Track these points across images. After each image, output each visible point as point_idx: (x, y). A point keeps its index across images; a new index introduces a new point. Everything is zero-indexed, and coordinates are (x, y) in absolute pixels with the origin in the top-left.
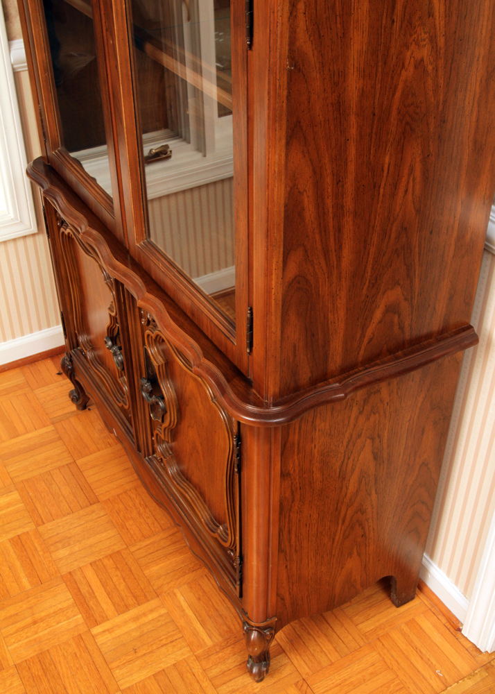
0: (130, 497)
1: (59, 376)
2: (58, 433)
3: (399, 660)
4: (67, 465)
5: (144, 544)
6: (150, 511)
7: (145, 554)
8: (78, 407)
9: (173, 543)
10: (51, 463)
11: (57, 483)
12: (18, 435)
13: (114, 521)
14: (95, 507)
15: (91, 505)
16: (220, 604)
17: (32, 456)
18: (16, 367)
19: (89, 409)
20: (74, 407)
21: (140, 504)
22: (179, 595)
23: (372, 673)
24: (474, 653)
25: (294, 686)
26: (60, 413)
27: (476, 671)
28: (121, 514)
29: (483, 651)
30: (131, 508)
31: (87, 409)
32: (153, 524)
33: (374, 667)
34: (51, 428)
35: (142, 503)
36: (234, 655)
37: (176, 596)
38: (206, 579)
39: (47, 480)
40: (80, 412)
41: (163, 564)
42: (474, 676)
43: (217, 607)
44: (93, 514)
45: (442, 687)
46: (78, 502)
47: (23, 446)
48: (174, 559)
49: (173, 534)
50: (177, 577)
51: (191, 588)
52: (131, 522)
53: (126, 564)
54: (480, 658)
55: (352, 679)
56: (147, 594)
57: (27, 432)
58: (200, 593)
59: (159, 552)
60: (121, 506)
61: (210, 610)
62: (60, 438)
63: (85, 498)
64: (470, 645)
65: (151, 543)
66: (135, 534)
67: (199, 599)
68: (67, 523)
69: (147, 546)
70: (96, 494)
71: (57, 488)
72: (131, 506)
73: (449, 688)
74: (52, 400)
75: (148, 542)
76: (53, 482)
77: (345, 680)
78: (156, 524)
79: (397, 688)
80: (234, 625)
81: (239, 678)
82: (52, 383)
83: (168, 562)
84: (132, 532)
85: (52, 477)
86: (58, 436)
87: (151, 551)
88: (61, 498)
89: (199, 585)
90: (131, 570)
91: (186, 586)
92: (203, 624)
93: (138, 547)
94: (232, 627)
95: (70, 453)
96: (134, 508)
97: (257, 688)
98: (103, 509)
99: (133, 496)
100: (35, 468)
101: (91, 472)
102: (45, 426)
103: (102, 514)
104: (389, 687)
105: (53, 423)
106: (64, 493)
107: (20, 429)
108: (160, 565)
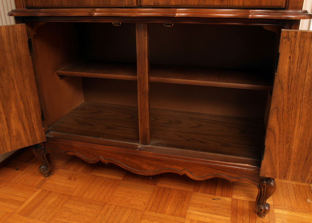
2: (46, 191)
4: (69, 199)
5: (150, 205)
6: (135, 193)
7: (156, 208)
8: (45, 176)
9: (162, 197)
10: (59, 203)
11: (73, 208)
12: (23, 203)
13: (124, 206)
14: (106, 206)
15: (103, 206)
17: (44, 206)
20: (43, 178)
21: (127, 193)
22: (192, 212)
23: (286, 188)
25: (274, 209)
28: (123, 201)
30: (124, 196)
31: (51, 175)
32: (144, 196)
33: (283, 186)
34: (39, 191)
36: (243, 215)
37: (192, 213)
39: (65, 210)
40: (47, 178)
41: (169, 206)
43: (212, 205)
44: (110, 209)
46: (95, 209)
47: (32, 205)
48: (171, 202)
49: (157, 194)
50: (182, 207)
51: (193, 206)
52: (133, 201)
53: (154, 217)
56: (179, 221)
57: (27, 199)
58: (199, 206)
59: (160, 204)
60: (119, 199)
61: (211, 208)
62: (50, 192)
63: (96, 206)
65: (153, 203)
66: (141, 204)
67: (202, 208)
68: (102, 220)
69: (152, 205)
70: (100, 201)
71: (76, 210)
72: (123, 196)
74: (25, 181)
75: (151, 203)
76: (70, 209)
78: (145, 195)
80: (227, 206)
81: (257, 221)
82: (17, 175)
83: (170, 204)
84: (138, 204)
85: (67, 208)
86: (47, 192)
87: (157, 205)
88: (84, 213)
90: (159, 217)
91: (190, 207)
92: (217, 214)
93: (149, 208)
94: (227, 207)
95: (64, 195)
96: (126, 196)
97: (267, 219)
98: (111, 205)
99: (119, 192)
100: (52, 209)
101: (86, 195)
102: (35, 191)
103: (114, 207)
104: (296, 188)
105: (38, 188)
106: (82, 210)
107: (22, 200)
108: (168, 208)
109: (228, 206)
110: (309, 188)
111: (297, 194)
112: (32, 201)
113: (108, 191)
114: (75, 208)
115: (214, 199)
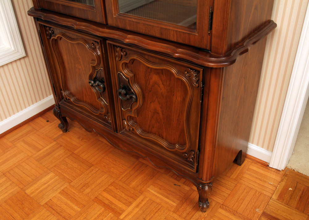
0: (106, 159)
1: (48, 122)
2: (59, 144)
3: (253, 184)
4: (70, 155)
5: (123, 175)
6: (118, 162)
7: (126, 180)
8: (63, 132)
9: (136, 171)
10: (63, 156)
11: (69, 163)
12: (40, 150)
13: (104, 171)
14: (92, 168)
15: (90, 167)
16: (170, 188)
17: (52, 156)
18: (26, 124)
19: (69, 131)
20: (61, 132)
21: (112, 161)
22: (150, 190)
23: (246, 193)
24: (278, 172)
25: (220, 208)
26: (56, 136)
27: (283, 178)
28: (106, 167)
29: (281, 170)
30: (109, 163)
31: (68, 131)
32: (123, 166)
33: (245, 190)
34: (55, 143)
35: (113, 160)
36: (188, 205)
37: (150, 191)
38: (158, 180)
39: (64, 163)
40: (65, 133)
41: (136, 181)
42: (283, 180)
43: (170, 190)
44: (93, 171)
45: (275, 188)
46: (84, 168)
47: (45, 153)
48: (140, 177)
49: (134, 168)
50: (145, 184)
51: (154, 186)
52: (113, 169)
53: (120, 186)
54: (281, 173)
55: (241, 198)
56: (136, 195)
57: (44, 148)
58: (159, 186)
59: (131, 177)
60: (104, 164)
61: (167, 192)
62: (61, 146)
63: (86, 165)
64: (275, 170)
65: (126, 174)
66: (117, 173)
67: (160, 189)
68: (83, 178)
69: (125, 176)
70: (90, 163)
71: (71, 165)
72: (109, 162)
73: (277, 188)
74: (49, 132)
75: (125, 174)
76: (67, 164)
77: (238, 199)
78: (124, 166)
79: (259, 195)
80: (181, 194)
81: (196, 214)
82: (46, 126)
83: (138, 179)
84: (115, 173)
85: (65, 161)
86: (60, 145)
87: (128, 177)
88: (75, 169)
89: (157, 184)
90: (123, 188)
91: (151, 186)
92: (168, 198)
93: (121, 177)
94: (181, 195)
95: (69, 150)
96: (110, 163)
97: (206, 215)
98: (96, 167)
99: (107, 158)
100: (56, 160)
101: (83, 155)
102: (51, 143)
103: (97, 170)
104: (256, 195)
105: (55, 141)
106: (75, 166)
107: (40, 147)
108: (135, 182)
109: (183, 194)
110: (270, 199)
111: (252, 201)
112: (46, 150)
113: (100, 156)
114: (70, 164)
115: (175, 185)
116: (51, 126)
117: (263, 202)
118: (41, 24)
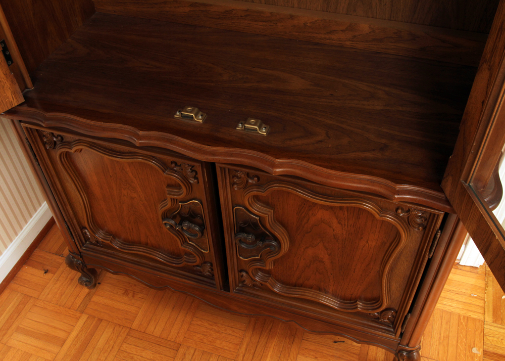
0: (198, 325)
1: (47, 274)
2: (94, 317)
3: (450, 304)
4: (127, 335)
5: (243, 350)
6: (222, 325)
7: (251, 357)
9: (261, 334)
10: (115, 342)
11: (135, 353)
12: (64, 341)
13: (206, 350)
14: (181, 350)
15: (177, 351)
16: (331, 351)
17: (94, 348)
19: (99, 283)
20: (86, 290)
21: (210, 324)
23: (447, 323)
24: (475, 271)
26: (79, 301)
27: (486, 280)
28: (205, 340)
29: (478, 266)
30: (207, 332)
31: (97, 285)
32: (234, 331)
33: (443, 318)
34: (84, 318)
35: (211, 323)
38: (306, 342)
39: (124, 357)
40: (93, 291)
41: (270, 353)
42: (488, 283)
43: (331, 354)
44: (187, 356)
45: (482, 301)
46: (166, 356)
47: (78, 346)
48: (273, 345)
49: (254, 328)
50: (287, 355)
51: (303, 354)
52: (218, 342)
54: (480, 271)
55: (442, 335)
57: (69, 333)
58: (312, 353)
59: (258, 347)
60: (199, 336)
62: (100, 320)
63: (168, 349)
64: (469, 268)
65: (247, 346)
66: (230, 348)
67: (316, 358)
69: (246, 350)
70: (173, 340)
71: (140, 357)
72: (205, 331)
73: (485, 300)
74: (62, 295)
75: (244, 346)
76: (131, 355)
77: (440, 338)
78: (236, 331)
79: (466, 321)
80: (353, 357)
82: (48, 283)
83: (272, 349)
84: (227, 348)
85: (126, 352)
86: (96, 319)
87: (253, 351)
89: (306, 349)
91: (299, 356)
93: (242, 355)
95: (120, 325)
96: (208, 331)
98: (188, 347)
99: (199, 323)
100: (106, 355)
101: (151, 329)
102: (78, 319)
103: (192, 351)
104: (462, 324)
105: (82, 312)
106: (148, 357)
107: (62, 335)
108: (269, 356)
109: (355, 356)
110: (483, 324)
111: (460, 336)
112: (76, 337)
113: (183, 321)
114: (137, 354)
115: (335, 342)
116: (58, 280)
117: (477, 333)
118: (30, 128)
